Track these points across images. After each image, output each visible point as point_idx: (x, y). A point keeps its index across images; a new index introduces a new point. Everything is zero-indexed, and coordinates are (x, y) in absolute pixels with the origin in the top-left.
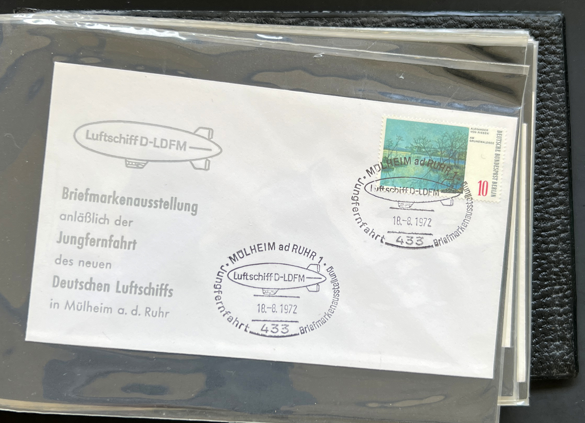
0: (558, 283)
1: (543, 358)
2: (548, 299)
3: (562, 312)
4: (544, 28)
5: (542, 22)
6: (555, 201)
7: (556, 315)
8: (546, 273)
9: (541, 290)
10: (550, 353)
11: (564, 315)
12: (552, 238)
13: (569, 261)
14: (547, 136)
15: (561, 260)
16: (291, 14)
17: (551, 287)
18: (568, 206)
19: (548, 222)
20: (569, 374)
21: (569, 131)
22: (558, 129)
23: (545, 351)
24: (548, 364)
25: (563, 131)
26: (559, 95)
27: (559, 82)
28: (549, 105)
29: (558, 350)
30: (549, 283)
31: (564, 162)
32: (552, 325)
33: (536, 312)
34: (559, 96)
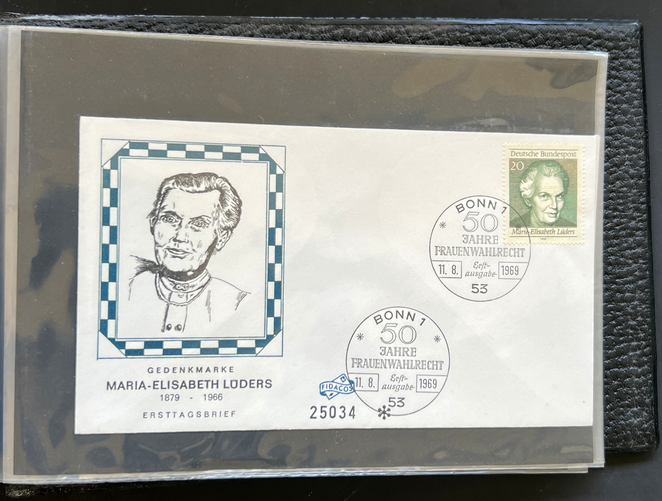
0: (636, 339)
1: (619, 427)
2: (624, 357)
3: (640, 373)
4: (619, 40)
5: (616, 32)
6: (632, 242)
7: (633, 376)
8: (622, 327)
9: (615, 347)
10: (627, 421)
11: (643, 376)
12: (629, 285)
13: (648, 313)
14: (623, 166)
15: (638, 311)
16: (323, 21)
17: (627, 344)
18: (647, 248)
19: (624, 267)
20: (648, 445)
21: (648, 160)
22: (635, 157)
23: (621, 418)
24: (624, 433)
25: (641, 160)
26: (637, 118)
27: (636, 102)
28: (624, 129)
29: (636, 418)
30: (625, 338)
31: (641, 197)
32: (629, 389)
33: (610, 373)
34: (636, 120)
